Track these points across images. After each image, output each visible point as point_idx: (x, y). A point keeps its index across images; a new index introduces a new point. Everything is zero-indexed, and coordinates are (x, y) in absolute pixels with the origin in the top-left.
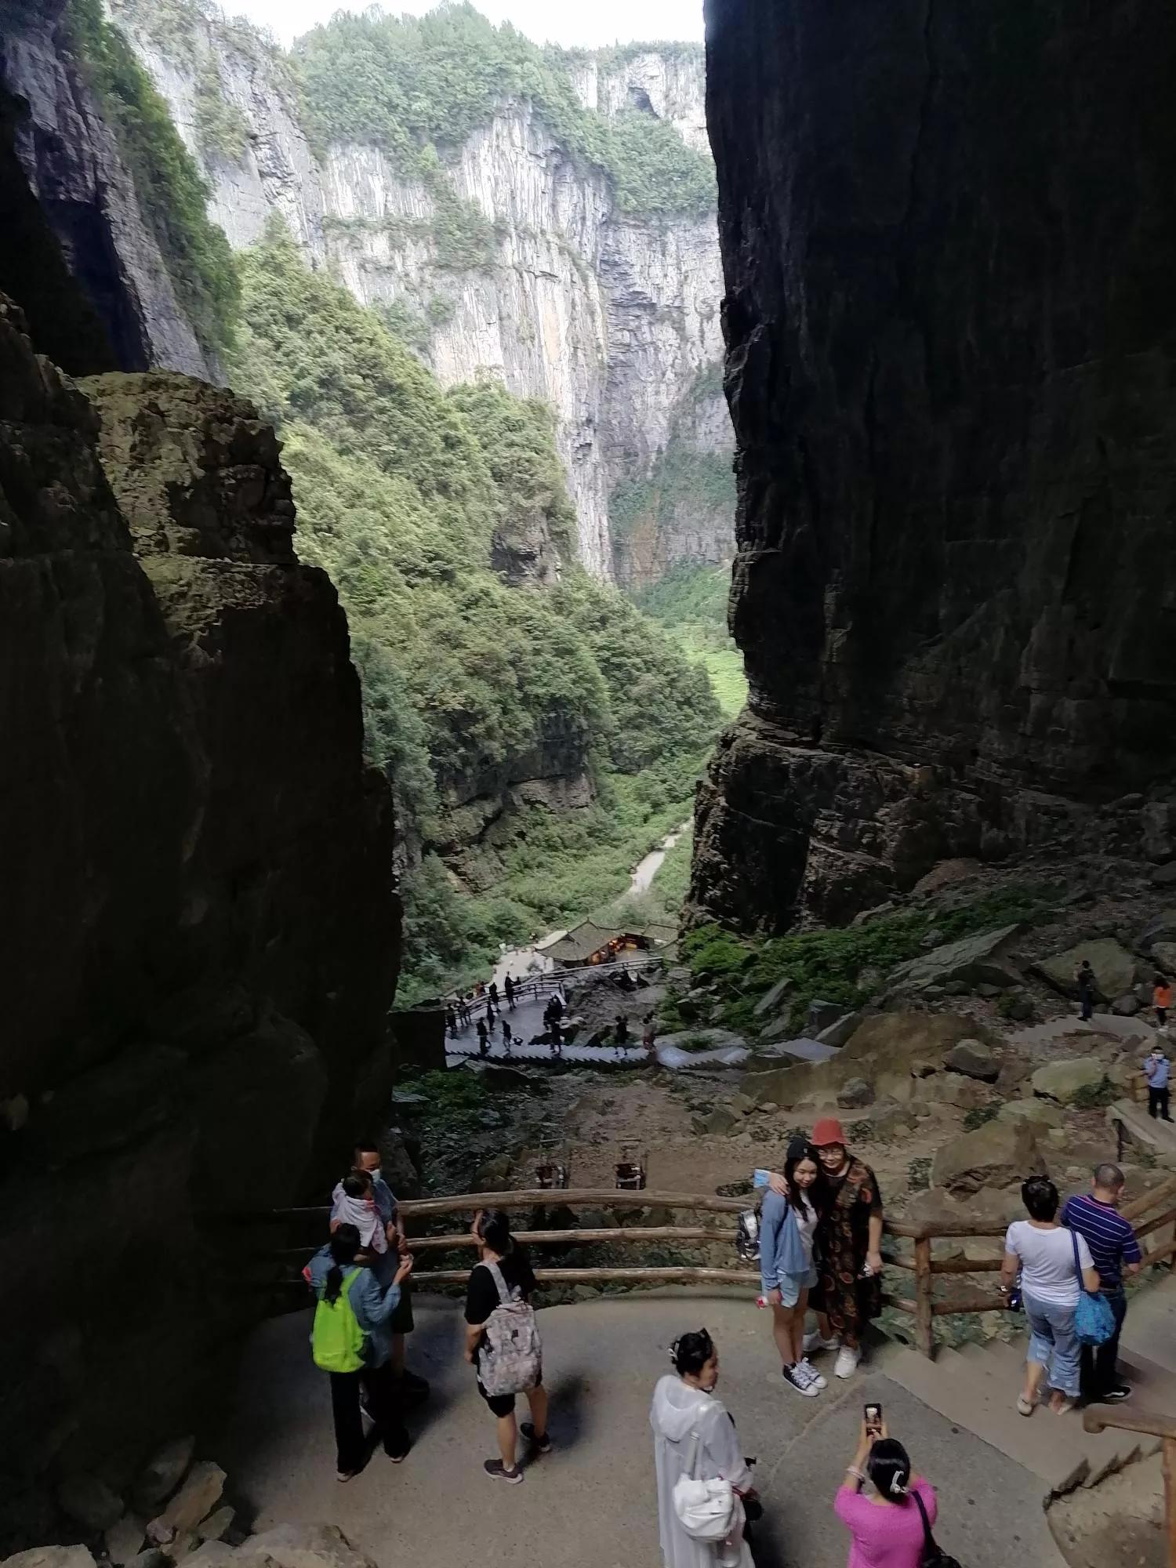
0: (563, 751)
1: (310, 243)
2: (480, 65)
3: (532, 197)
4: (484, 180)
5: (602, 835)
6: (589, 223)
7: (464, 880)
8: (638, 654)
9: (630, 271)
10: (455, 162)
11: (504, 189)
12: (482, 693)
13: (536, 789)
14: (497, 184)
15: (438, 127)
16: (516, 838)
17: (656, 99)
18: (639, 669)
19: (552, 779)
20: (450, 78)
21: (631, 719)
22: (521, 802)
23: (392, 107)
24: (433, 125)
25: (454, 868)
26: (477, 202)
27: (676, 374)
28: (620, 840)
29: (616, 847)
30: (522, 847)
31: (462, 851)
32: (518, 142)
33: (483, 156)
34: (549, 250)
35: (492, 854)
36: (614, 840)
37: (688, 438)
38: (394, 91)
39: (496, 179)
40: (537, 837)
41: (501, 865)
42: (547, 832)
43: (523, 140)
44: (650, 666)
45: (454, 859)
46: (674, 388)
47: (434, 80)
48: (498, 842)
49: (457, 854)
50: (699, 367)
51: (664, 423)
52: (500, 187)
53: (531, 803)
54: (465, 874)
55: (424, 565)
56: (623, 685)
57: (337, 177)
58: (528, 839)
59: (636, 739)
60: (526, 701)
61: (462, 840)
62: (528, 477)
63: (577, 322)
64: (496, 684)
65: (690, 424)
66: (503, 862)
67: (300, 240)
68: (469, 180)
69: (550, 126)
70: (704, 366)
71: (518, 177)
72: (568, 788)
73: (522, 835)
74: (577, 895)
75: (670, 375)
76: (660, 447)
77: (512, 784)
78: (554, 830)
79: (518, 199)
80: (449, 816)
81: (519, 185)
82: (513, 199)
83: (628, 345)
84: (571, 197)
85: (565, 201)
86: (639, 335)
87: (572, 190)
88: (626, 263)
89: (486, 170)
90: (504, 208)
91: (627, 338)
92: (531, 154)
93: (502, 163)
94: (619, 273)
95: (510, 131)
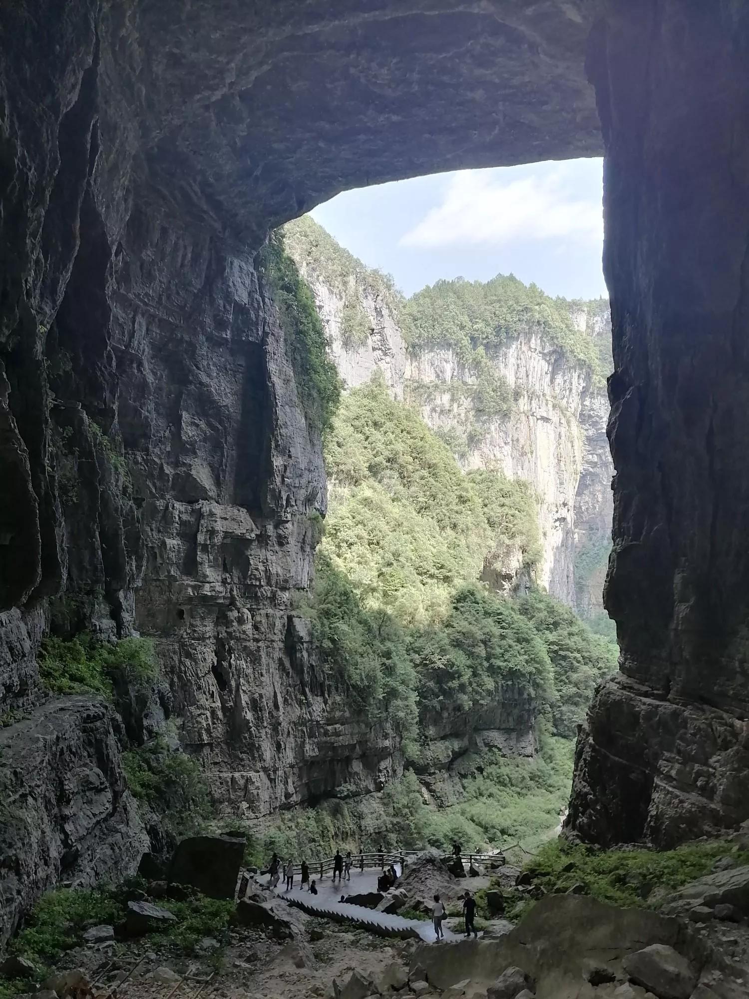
0: (516, 711)
1: (395, 385)
2: (515, 305)
3: (539, 376)
4: (510, 366)
5: (541, 780)
6: (574, 391)
7: (433, 796)
8: (579, 651)
10: (494, 358)
11: (523, 370)
12: (459, 659)
13: (496, 737)
14: (518, 368)
15: (487, 337)
16: (476, 771)
18: (579, 662)
19: (508, 731)
20: (497, 312)
21: (570, 697)
22: (483, 745)
23: (462, 327)
24: (484, 336)
25: (427, 785)
26: (504, 377)
28: (554, 787)
29: (551, 792)
30: (480, 779)
31: (434, 773)
32: (533, 346)
33: (511, 353)
34: (547, 405)
35: (457, 780)
36: (550, 786)
38: (465, 319)
39: (518, 365)
40: (491, 773)
41: (462, 790)
42: (499, 771)
43: (536, 345)
44: (587, 660)
45: (428, 779)
47: (487, 313)
48: (463, 772)
49: (430, 774)
52: (520, 370)
53: (490, 747)
54: (434, 791)
55: (433, 571)
56: (566, 672)
57: (426, 363)
58: (485, 774)
59: (573, 713)
60: (493, 671)
61: (435, 765)
62: (511, 526)
63: (561, 446)
64: (471, 655)
66: (464, 788)
67: (390, 383)
68: (502, 366)
69: (552, 338)
71: (532, 365)
72: (518, 741)
73: (480, 770)
74: (515, 824)
77: (477, 730)
78: (505, 770)
79: (530, 377)
80: (428, 745)
81: (532, 369)
82: (527, 376)
83: (596, 463)
84: (564, 376)
85: (559, 379)
86: (603, 457)
87: (564, 373)
88: (597, 416)
89: (512, 360)
90: (521, 381)
91: (595, 459)
92: (540, 353)
93: (522, 357)
94: (593, 422)
95: (529, 341)
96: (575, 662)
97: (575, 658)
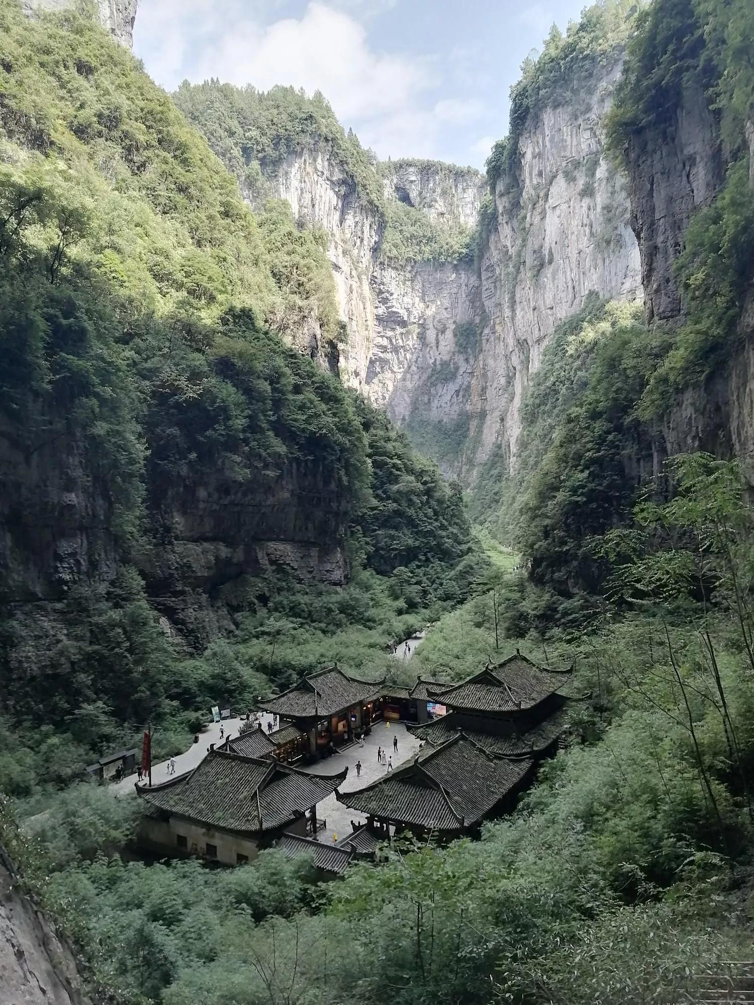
0: (319, 514)
2: (297, 112)
3: (327, 209)
4: (293, 190)
5: (355, 613)
6: (365, 242)
7: (180, 630)
8: (399, 457)
9: (390, 298)
10: (273, 176)
11: (307, 196)
12: (228, 392)
13: (285, 551)
14: (302, 193)
15: (263, 150)
16: (256, 601)
17: (413, 195)
18: (398, 469)
19: (304, 544)
20: (275, 120)
21: (389, 517)
22: (267, 562)
23: (232, 134)
24: (259, 148)
25: (170, 613)
26: (285, 204)
27: (418, 368)
28: (374, 621)
29: (370, 629)
30: (262, 612)
31: (183, 593)
32: (319, 167)
33: (293, 173)
34: (336, 248)
35: (224, 611)
36: (369, 620)
37: (425, 410)
38: (234, 124)
39: (302, 189)
40: (281, 603)
41: (233, 627)
42: (293, 598)
43: (323, 167)
44: (410, 471)
45: (171, 601)
46: (416, 377)
47: (263, 119)
48: (235, 603)
49: (176, 594)
50: (434, 363)
51: (408, 400)
52: (304, 195)
53: (279, 567)
54: (183, 623)
55: (179, 276)
56: (383, 483)
58: (270, 604)
59: (392, 538)
61: (184, 578)
63: (352, 302)
65: (426, 401)
66: (237, 625)
68: (282, 188)
69: (342, 163)
70: (438, 363)
71: (318, 192)
72: (321, 559)
73: (263, 599)
74: (323, 660)
75: (414, 368)
76: (404, 417)
77: (258, 539)
78: (303, 599)
79: (317, 206)
80: (171, 543)
81: (318, 197)
82: (313, 206)
83: (386, 347)
84: (354, 217)
85: (350, 220)
86: (394, 341)
87: (355, 213)
88: (388, 292)
89: (295, 183)
90: (306, 210)
91: (385, 342)
92: (328, 180)
93: (307, 180)
94: (383, 298)
95: (315, 160)
96: (394, 470)
97: (394, 464)
